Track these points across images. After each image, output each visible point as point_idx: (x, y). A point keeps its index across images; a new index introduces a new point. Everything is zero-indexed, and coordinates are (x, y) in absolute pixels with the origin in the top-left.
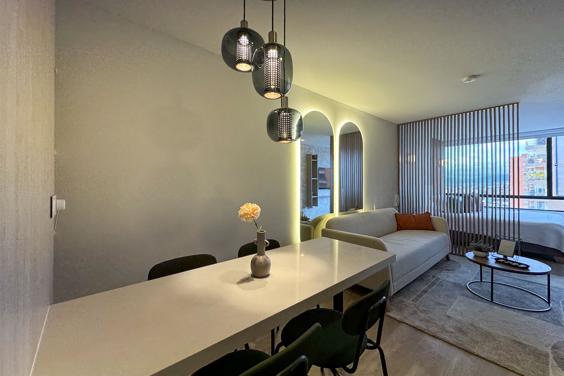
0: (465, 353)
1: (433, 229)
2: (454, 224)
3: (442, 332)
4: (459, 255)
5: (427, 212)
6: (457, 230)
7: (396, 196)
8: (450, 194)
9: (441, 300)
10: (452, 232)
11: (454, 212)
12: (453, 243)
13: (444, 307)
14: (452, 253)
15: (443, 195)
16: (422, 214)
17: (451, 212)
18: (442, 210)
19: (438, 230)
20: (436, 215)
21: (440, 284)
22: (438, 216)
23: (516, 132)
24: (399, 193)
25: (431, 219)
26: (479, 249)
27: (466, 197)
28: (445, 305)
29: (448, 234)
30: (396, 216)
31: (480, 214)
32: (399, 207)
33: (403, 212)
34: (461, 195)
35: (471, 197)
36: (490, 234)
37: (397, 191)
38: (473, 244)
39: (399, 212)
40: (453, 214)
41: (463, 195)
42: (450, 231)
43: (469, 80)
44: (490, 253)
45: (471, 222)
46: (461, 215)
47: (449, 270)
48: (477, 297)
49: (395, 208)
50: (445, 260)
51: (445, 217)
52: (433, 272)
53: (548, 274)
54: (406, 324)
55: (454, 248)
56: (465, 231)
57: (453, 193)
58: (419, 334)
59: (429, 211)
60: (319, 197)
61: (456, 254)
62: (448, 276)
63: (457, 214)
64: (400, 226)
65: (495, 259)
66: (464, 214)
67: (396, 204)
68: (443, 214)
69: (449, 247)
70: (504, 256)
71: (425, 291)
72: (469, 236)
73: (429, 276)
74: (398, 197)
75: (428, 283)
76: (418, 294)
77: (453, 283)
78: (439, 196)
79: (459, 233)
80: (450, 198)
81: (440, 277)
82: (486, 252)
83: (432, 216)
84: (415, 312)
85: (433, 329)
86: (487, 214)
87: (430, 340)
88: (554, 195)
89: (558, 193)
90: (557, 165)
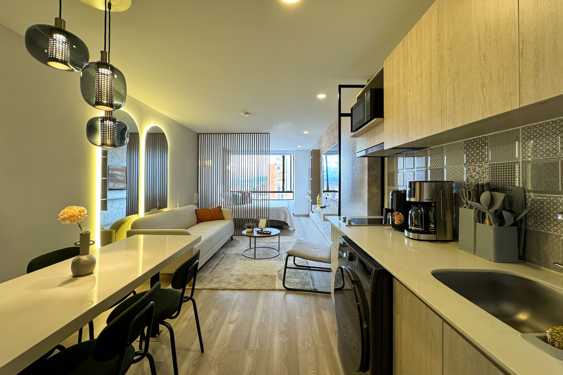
0: (241, 291)
1: (223, 219)
2: (236, 213)
3: (228, 285)
4: (239, 235)
5: (219, 206)
6: (238, 218)
7: (196, 195)
8: (234, 192)
9: (228, 267)
10: (235, 219)
11: (236, 205)
12: (235, 228)
13: (230, 270)
14: (234, 235)
15: (229, 192)
16: (216, 208)
17: (234, 205)
18: (229, 204)
19: (226, 218)
20: (225, 208)
21: (227, 257)
22: (226, 208)
23: (268, 150)
24: (198, 192)
25: (221, 211)
26: (249, 227)
27: (243, 194)
28: (230, 269)
29: (232, 221)
30: (196, 212)
31: (251, 205)
32: (198, 204)
33: (201, 208)
34: (240, 192)
35: (246, 193)
36: (255, 218)
37: (196, 191)
38: (246, 225)
39: (198, 207)
40: (236, 206)
41: (242, 192)
42: (234, 219)
43: (245, 115)
44: (254, 229)
45: (245, 211)
46: (240, 206)
47: (233, 246)
48: (248, 258)
49: (195, 204)
50: (230, 241)
51: (230, 209)
52: (223, 250)
53: (279, 235)
54: (206, 289)
55: (236, 231)
56: (242, 218)
57: (236, 190)
58: (214, 292)
59: (221, 205)
60: (108, 200)
61: (237, 235)
62: (232, 251)
63: (238, 206)
64: (200, 220)
65: (257, 232)
66: (242, 205)
67: (196, 202)
68: (229, 206)
69: (232, 230)
70: (261, 229)
71: (218, 264)
72: (244, 220)
73: (220, 254)
74: (197, 196)
75: (219, 259)
76: (213, 268)
77: (235, 254)
78: (227, 193)
79: (239, 220)
80: (234, 194)
81: (227, 252)
82: (253, 228)
83: (222, 208)
84: (212, 280)
85: (223, 285)
86: (254, 204)
87: (221, 292)
88: (285, 190)
89: (286, 189)
90: (286, 172)
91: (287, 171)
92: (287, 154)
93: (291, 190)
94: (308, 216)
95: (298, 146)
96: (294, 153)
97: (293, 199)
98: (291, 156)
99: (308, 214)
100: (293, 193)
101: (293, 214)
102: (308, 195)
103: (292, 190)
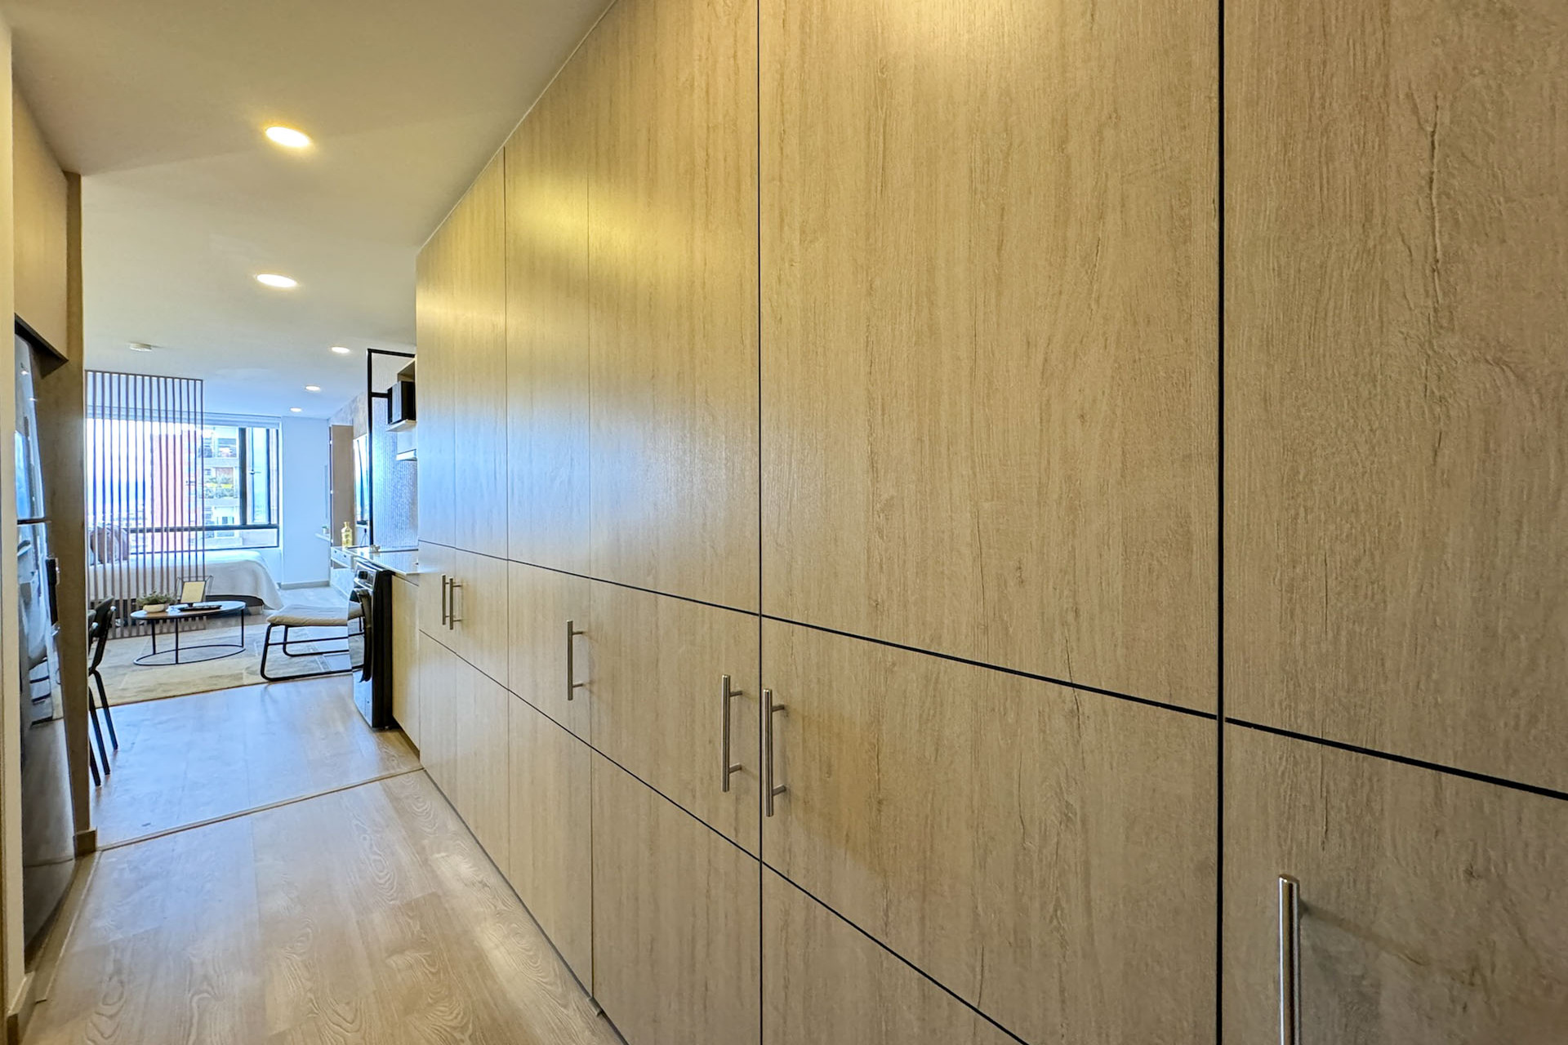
88: (249, 522)
89: (254, 519)
90: (252, 474)
91: (255, 470)
92: (259, 425)
93: (270, 520)
94: (327, 584)
95: (292, 409)
96: (278, 424)
97: (276, 545)
98: (268, 431)
99: (327, 580)
100: (275, 530)
101: (279, 584)
102: (324, 532)
103: (274, 522)
